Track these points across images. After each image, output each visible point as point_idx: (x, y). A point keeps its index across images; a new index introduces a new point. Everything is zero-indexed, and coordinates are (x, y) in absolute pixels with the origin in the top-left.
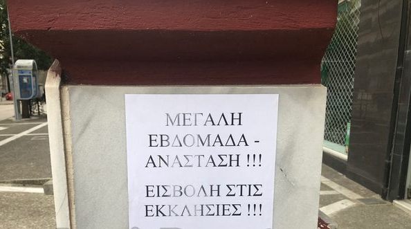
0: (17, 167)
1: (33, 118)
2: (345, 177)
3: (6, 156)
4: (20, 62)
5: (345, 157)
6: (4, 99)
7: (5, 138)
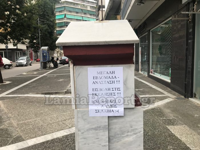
0: (43, 88)
1: (47, 69)
2: (170, 89)
3: (38, 84)
4: (43, 48)
5: (169, 81)
6: (35, 61)
7: (37, 76)
